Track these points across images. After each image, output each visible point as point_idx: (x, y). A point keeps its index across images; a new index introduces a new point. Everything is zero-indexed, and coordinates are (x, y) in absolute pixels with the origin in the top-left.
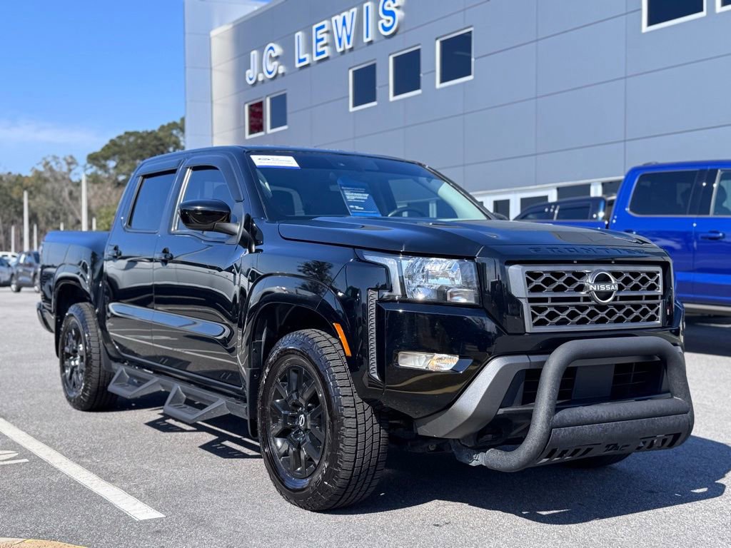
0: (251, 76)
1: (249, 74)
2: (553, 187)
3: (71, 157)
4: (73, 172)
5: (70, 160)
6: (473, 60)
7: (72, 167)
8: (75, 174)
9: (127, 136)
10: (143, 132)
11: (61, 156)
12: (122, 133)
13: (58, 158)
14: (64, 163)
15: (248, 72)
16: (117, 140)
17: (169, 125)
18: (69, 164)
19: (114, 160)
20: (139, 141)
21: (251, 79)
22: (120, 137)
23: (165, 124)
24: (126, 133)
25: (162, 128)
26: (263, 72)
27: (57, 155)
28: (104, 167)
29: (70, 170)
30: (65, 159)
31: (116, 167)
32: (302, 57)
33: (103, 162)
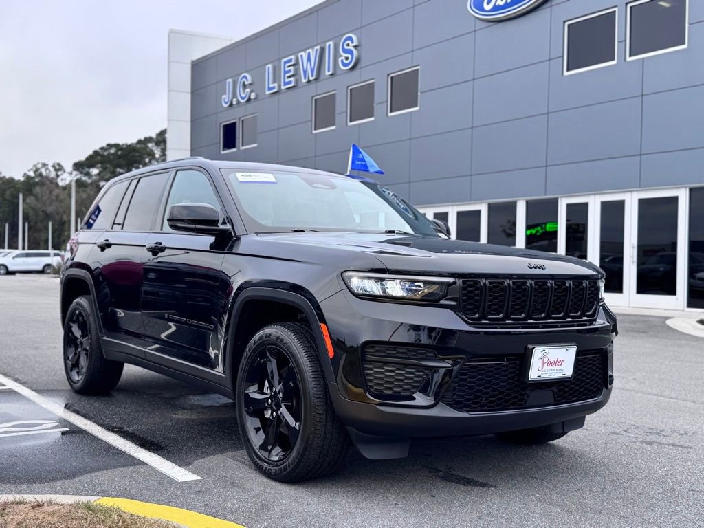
0: (226, 100)
1: (225, 98)
2: (485, 203)
3: (59, 165)
4: (61, 177)
5: (57, 167)
6: (419, 94)
7: (60, 173)
8: (62, 180)
9: (109, 147)
10: (123, 145)
11: (50, 164)
12: (104, 145)
13: (47, 165)
14: (52, 169)
15: (224, 96)
16: (100, 151)
17: (146, 139)
18: (56, 170)
19: (97, 168)
20: (119, 153)
21: (226, 103)
22: (102, 149)
23: (142, 138)
24: (108, 145)
25: (140, 142)
26: (237, 98)
27: (47, 163)
28: (88, 174)
29: (58, 176)
30: (53, 166)
31: (99, 174)
32: (271, 86)
33: (87, 170)
